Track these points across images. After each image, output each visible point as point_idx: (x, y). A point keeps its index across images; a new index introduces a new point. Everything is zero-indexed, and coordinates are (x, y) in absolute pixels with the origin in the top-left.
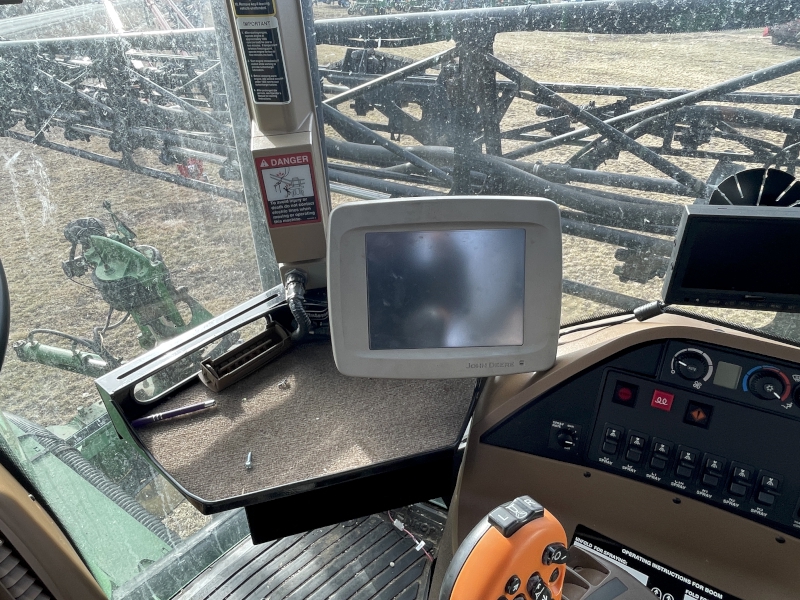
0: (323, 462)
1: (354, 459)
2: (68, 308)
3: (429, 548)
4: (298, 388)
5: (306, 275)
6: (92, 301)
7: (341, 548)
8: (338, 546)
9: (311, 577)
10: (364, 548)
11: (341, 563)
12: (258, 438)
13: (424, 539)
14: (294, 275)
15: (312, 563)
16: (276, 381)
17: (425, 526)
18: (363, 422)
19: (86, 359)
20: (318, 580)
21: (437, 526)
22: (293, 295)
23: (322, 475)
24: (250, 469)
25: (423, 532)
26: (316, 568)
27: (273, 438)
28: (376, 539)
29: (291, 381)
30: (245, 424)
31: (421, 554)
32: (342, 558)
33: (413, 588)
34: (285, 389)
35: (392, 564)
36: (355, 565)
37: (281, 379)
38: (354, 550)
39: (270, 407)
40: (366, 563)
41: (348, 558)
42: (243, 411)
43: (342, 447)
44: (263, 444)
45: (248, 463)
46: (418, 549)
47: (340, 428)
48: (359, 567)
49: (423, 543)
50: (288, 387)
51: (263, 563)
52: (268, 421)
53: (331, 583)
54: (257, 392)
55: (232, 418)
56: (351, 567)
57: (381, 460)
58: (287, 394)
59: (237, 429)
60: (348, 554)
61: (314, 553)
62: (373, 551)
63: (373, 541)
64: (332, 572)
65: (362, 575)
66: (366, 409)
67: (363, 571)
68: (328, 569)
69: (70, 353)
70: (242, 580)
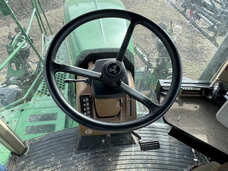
0: (195, 132)
1: (203, 138)
2: (142, 37)
3: (197, 162)
4: (199, 110)
5: (223, 85)
6: (148, 38)
7: (176, 143)
8: (175, 141)
9: (165, 142)
10: (181, 147)
11: (174, 145)
12: (183, 115)
13: (198, 159)
14: (220, 83)
15: (168, 140)
16: (194, 104)
17: (200, 157)
18: (211, 131)
19: (144, 57)
20: (167, 144)
21: (203, 160)
22: (216, 89)
23: (193, 135)
24: (178, 121)
25: (198, 157)
26: (168, 141)
27: (186, 117)
28: (185, 148)
29: (198, 106)
30: (182, 109)
31: (195, 162)
32: (175, 145)
33: (187, 166)
34: (195, 107)
35: (185, 156)
36: (176, 149)
37: (196, 104)
38: (178, 146)
39: (189, 109)
40: (179, 151)
41: (176, 146)
42: (183, 106)
43: (202, 133)
44: (184, 117)
45: (178, 119)
46: (194, 160)
47: (204, 128)
48: (177, 150)
49: (196, 160)
50: (197, 108)
51: (157, 131)
52: (188, 112)
53: (169, 147)
54: (188, 104)
55: (180, 106)
56: (175, 148)
57: (210, 144)
58: (195, 109)
59: (179, 109)
60: (176, 145)
61: (169, 138)
62: (183, 150)
63: (184, 148)
64: (170, 145)
65: (177, 152)
66: (214, 129)
67: (178, 152)
68: (170, 144)
69: (141, 53)
70: (152, 130)
